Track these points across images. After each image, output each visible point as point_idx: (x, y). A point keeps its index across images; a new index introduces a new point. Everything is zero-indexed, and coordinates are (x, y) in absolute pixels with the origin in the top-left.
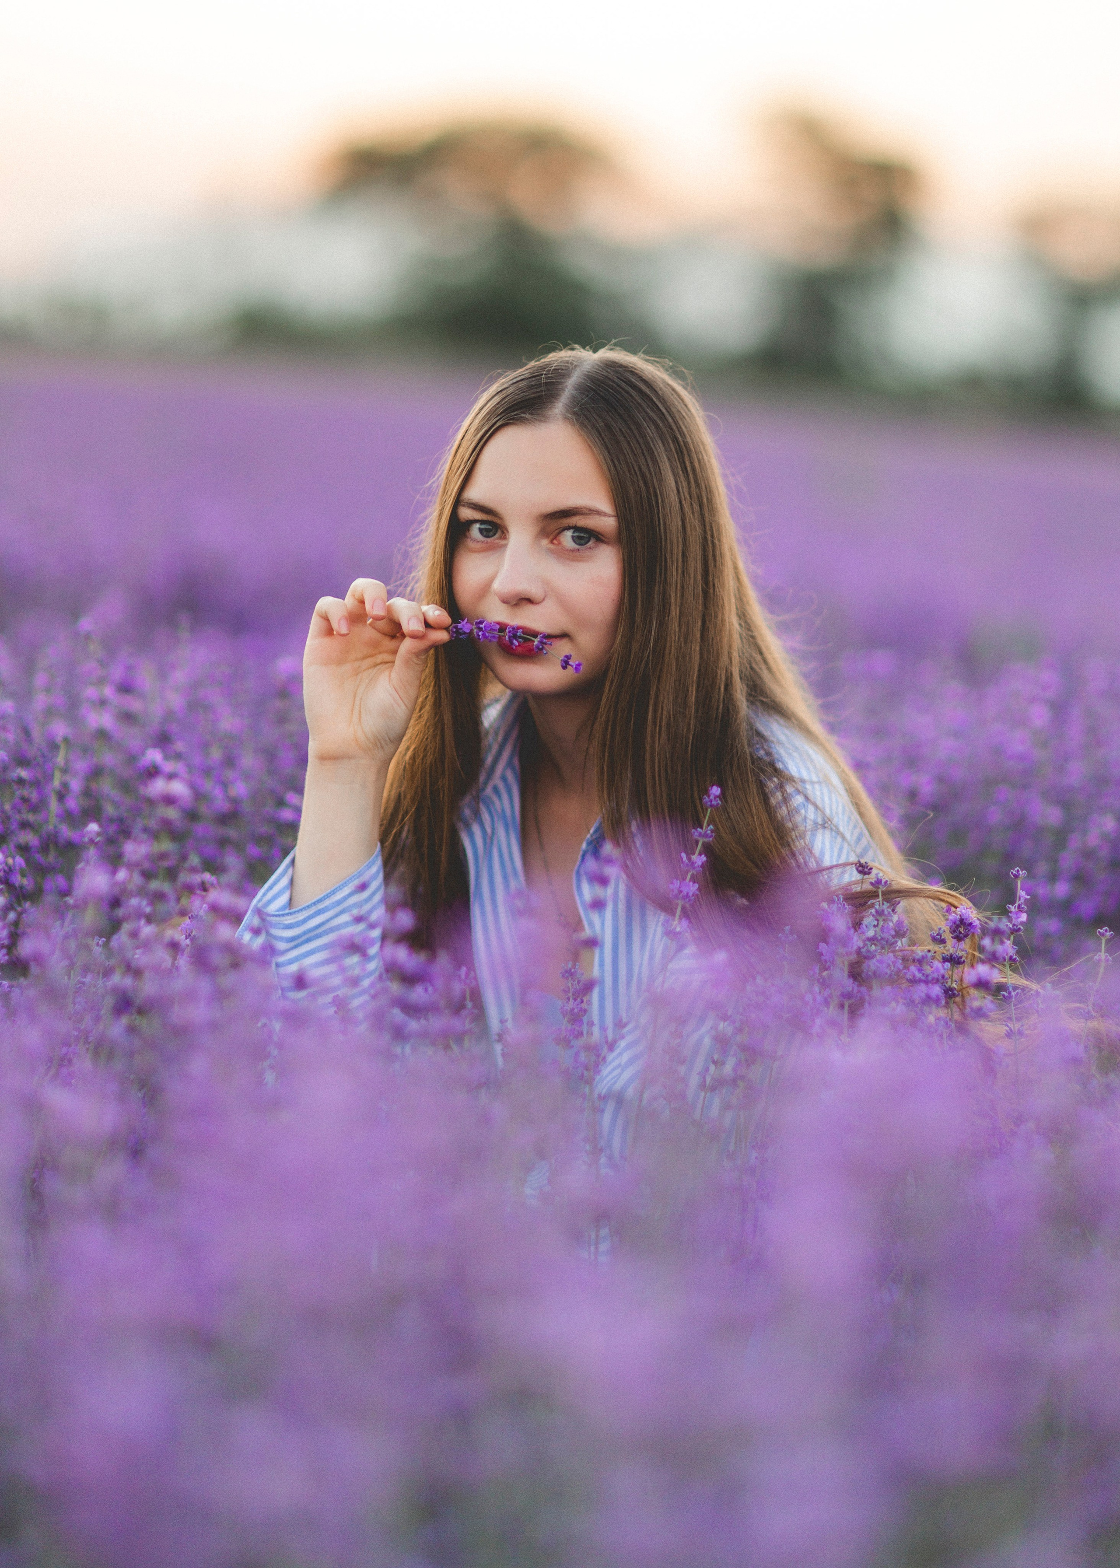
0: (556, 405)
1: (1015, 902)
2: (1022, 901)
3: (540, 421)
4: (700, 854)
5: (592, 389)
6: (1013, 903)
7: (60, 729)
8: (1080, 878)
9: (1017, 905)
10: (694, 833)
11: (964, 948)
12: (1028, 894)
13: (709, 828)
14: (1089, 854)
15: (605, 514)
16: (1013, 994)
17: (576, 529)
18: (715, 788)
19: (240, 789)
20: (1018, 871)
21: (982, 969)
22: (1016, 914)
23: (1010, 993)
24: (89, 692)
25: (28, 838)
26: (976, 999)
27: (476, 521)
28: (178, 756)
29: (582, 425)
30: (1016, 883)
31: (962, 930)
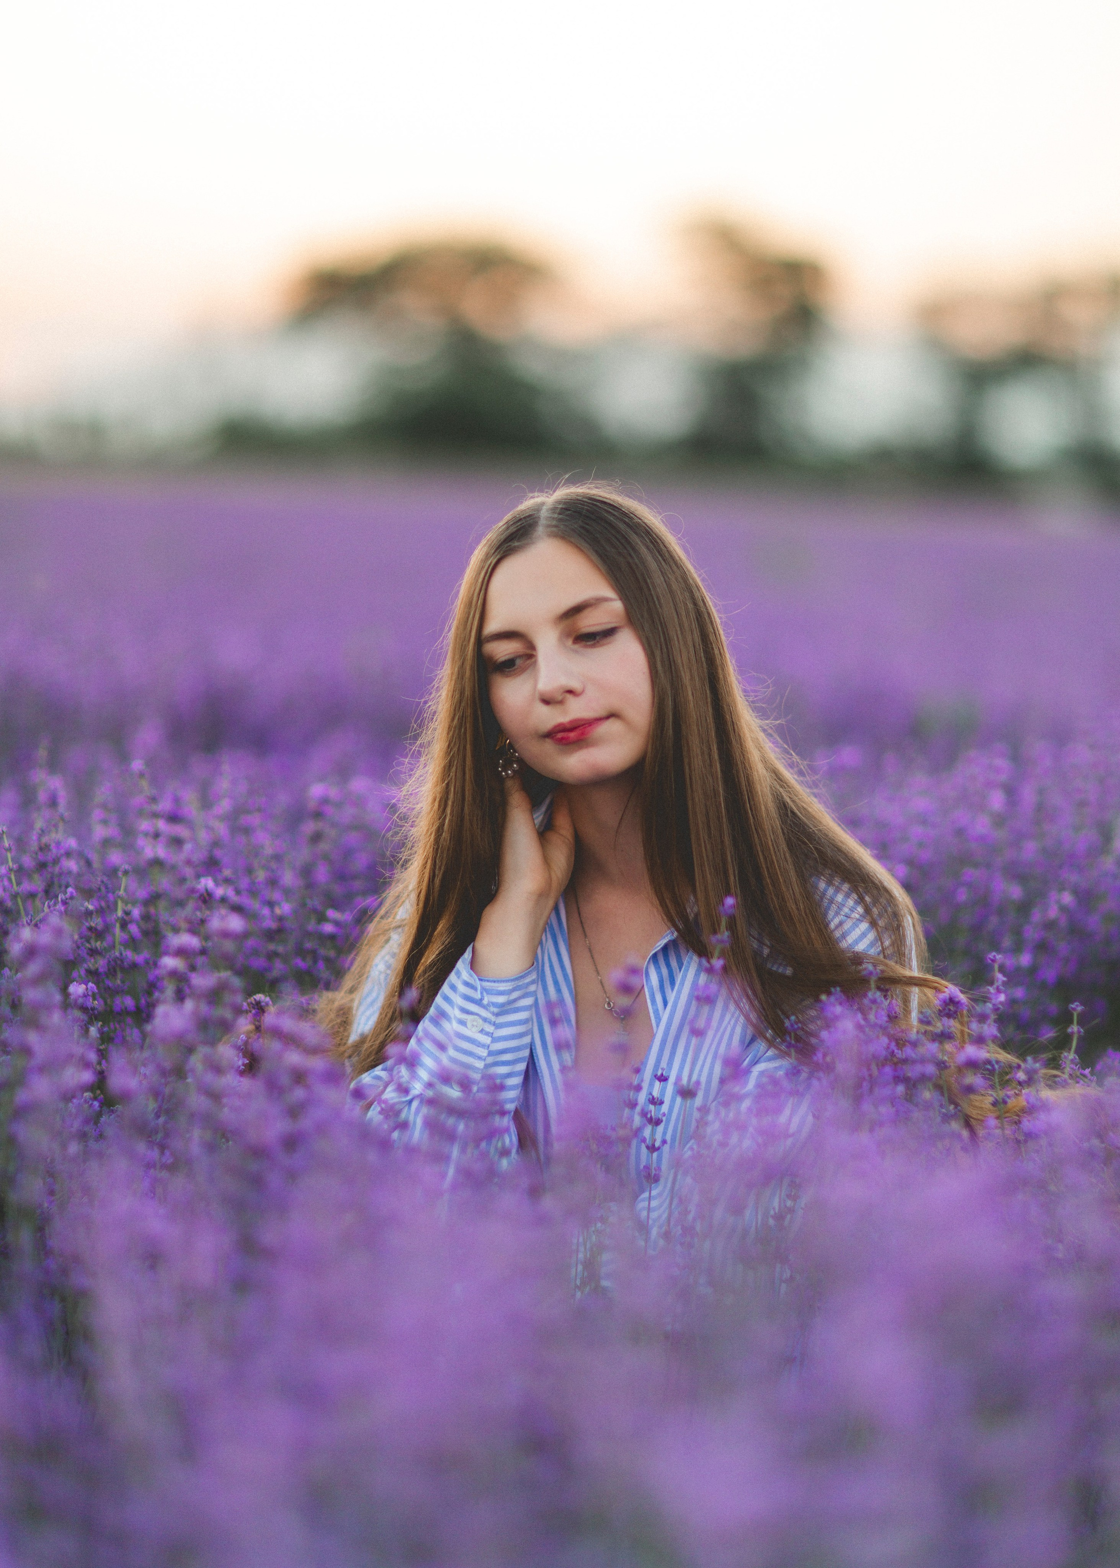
1: (994, 984)
4: (718, 959)
7: (115, 857)
8: (1042, 947)
9: (995, 986)
11: (954, 1025)
14: (1050, 925)
16: (997, 1066)
19: (285, 908)
20: (995, 955)
21: (972, 1049)
22: (996, 995)
23: (994, 1066)
24: (144, 825)
25: (99, 963)
26: (967, 1077)
28: (227, 881)
30: (994, 967)
31: (952, 1008)
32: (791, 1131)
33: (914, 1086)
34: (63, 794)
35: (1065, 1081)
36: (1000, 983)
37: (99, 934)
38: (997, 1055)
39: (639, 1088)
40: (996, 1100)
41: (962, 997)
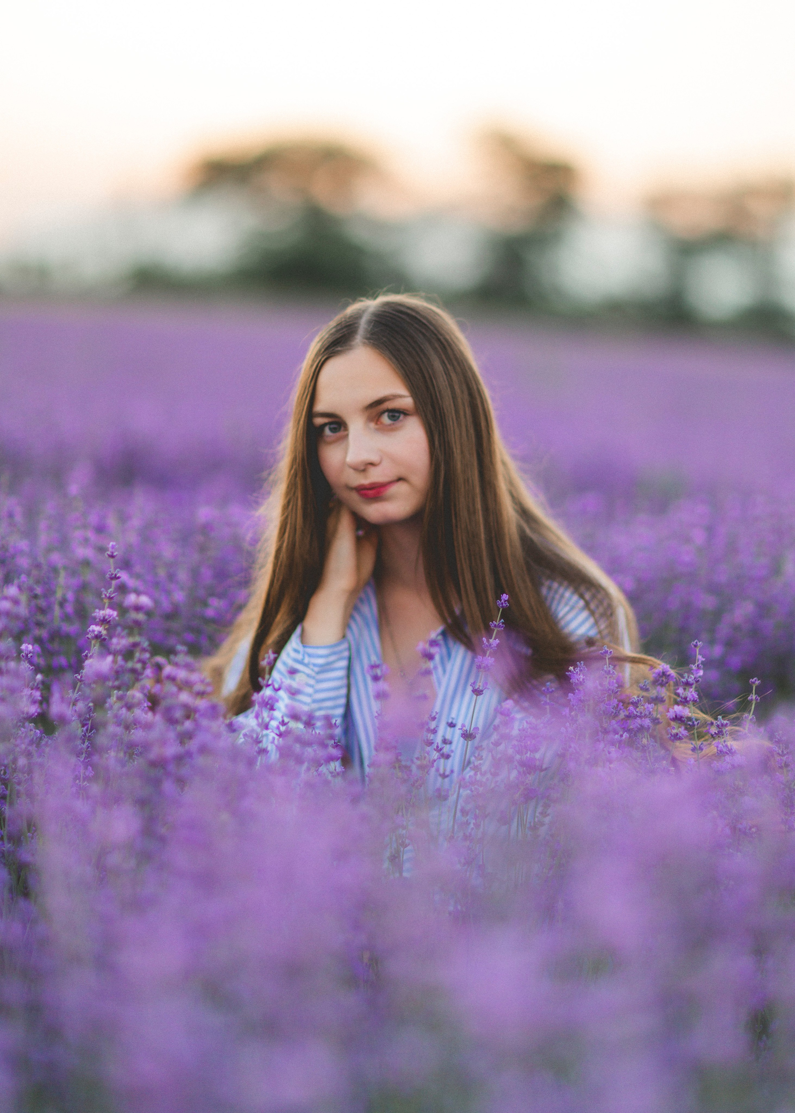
1: (695, 663)
3: (348, 349)
4: (495, 639)
6: (694, 664)
7: (55, 557)
8: (731, 643)
9: (696, 664)
10: (491, 624)
11: (664, 693)
12: (703, 657)
13: (501, 621)
14: (736, 628)
16: (696, 723)
17: (390, 411)
18: (505, 595)
19: (179, 596)
20: (697, 643)
21: (678, 709)
22: (696, 670)
23: (693, 722)
24: (78, 533)
25: (42, 633)
26: (674, 728)
28: (138, 575)
30: (696, 651)
31: (664, 679)
32: (544, 767)
33: (635, 735)
34: (18, 510)
35: (745, 734)
36: (700, 662)
37: (42, 611)
38: (696, 715)
39: (434, 731)
40: (695, 747)
41: (672, 672)
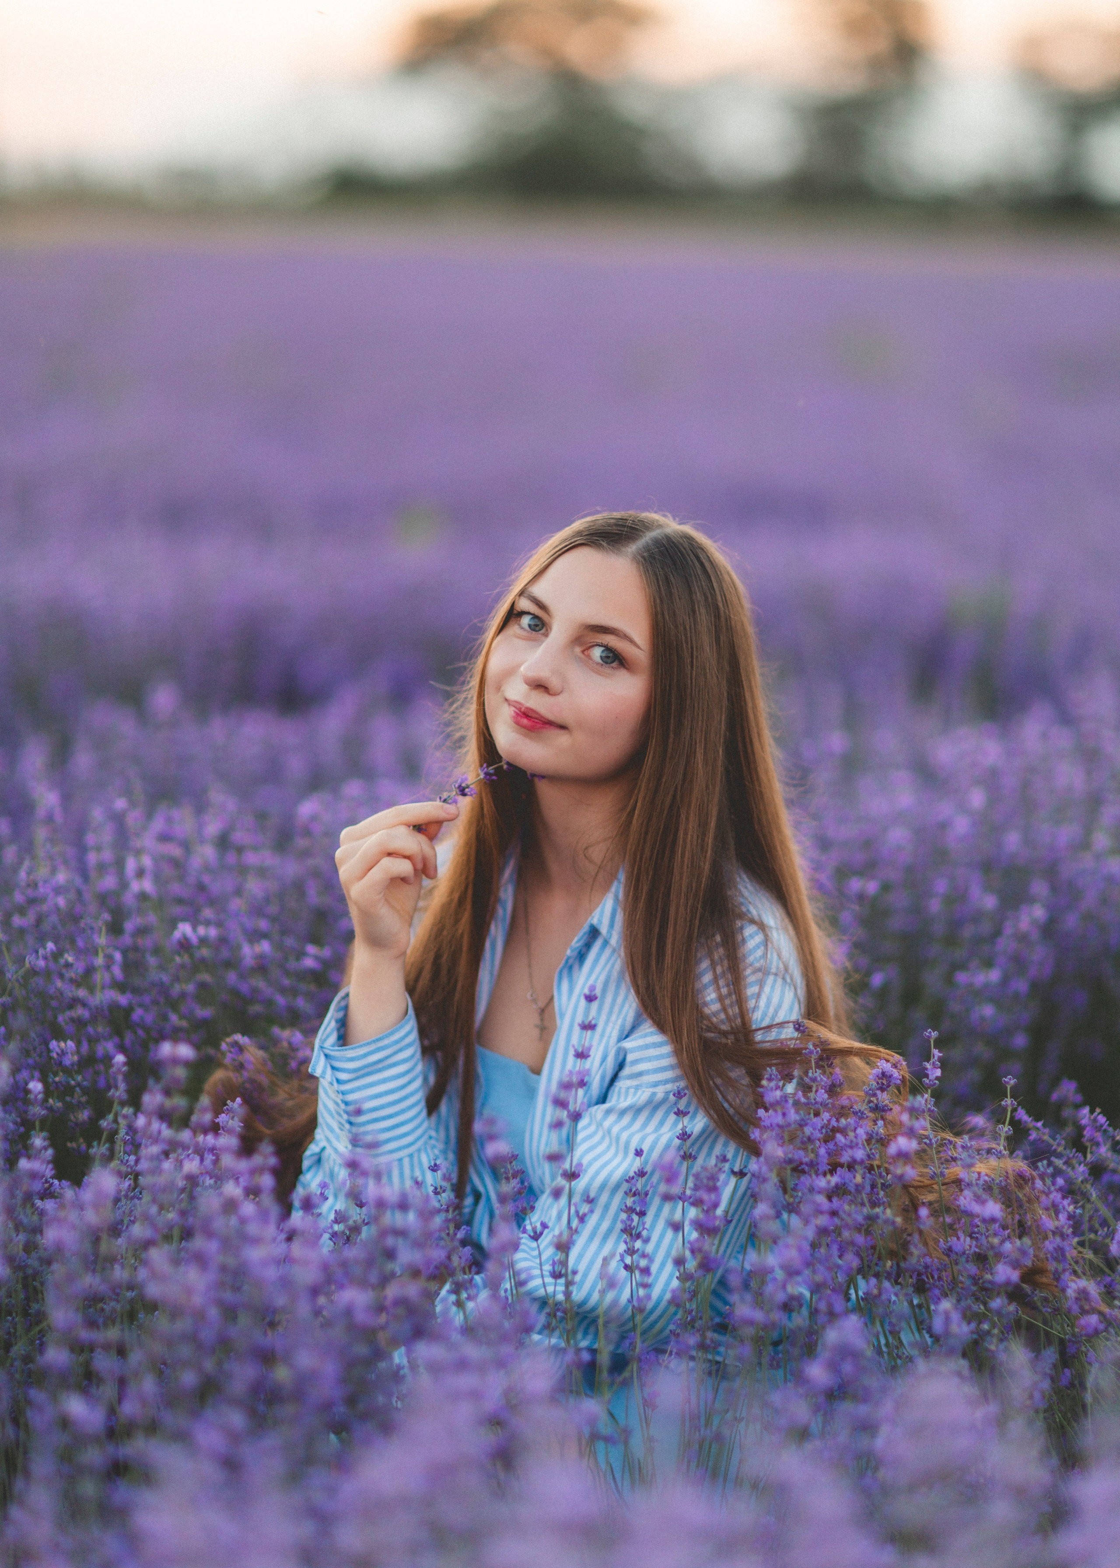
0: (631, 545)
2: (936, 1058)
3: (613, 552)
5: (665, 546)
6: (928, 1061)
12: (940, 1052)
15: (638, 647)
17: (607, 648)
27: (528, 613)
29: (646, 571)
